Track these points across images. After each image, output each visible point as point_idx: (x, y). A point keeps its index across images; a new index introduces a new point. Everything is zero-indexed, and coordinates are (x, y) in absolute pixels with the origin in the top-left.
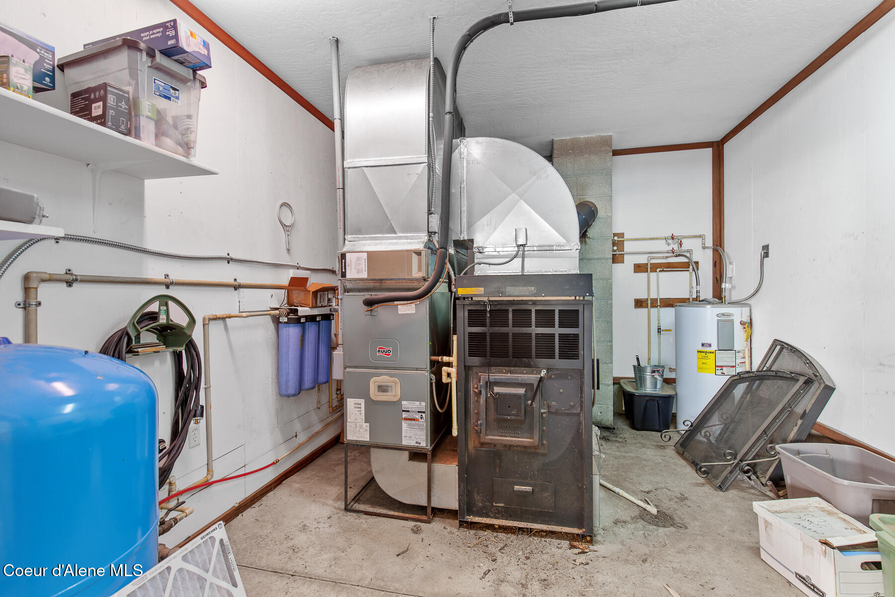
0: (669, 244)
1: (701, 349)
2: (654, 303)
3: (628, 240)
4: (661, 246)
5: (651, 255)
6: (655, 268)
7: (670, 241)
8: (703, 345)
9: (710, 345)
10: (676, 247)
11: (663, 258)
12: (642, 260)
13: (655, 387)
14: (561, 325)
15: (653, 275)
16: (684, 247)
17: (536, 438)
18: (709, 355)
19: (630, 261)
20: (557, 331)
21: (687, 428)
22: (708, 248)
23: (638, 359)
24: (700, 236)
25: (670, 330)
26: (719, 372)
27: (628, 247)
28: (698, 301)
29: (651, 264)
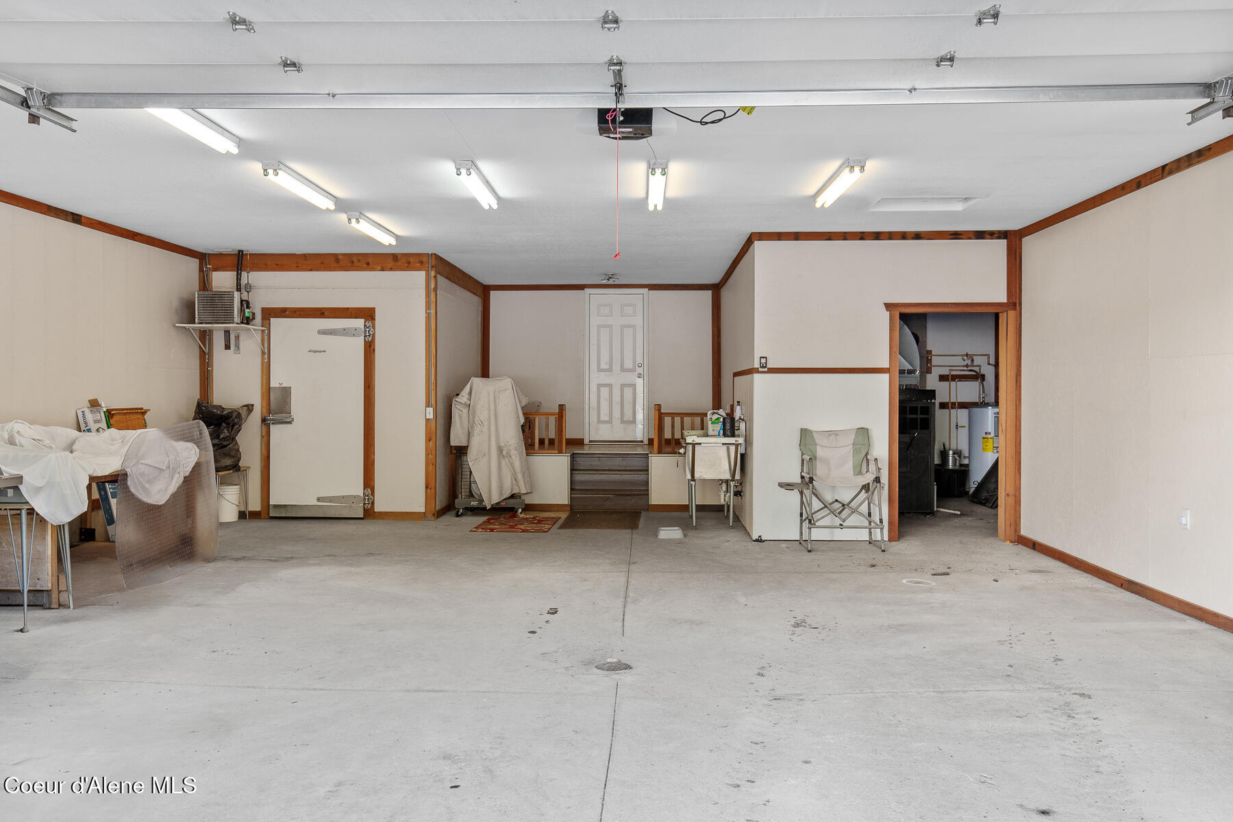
0: (964, 360)
1: (985, 436)
2: (953, 405)
3: (934, 355)
4: (958, 361)
5: (951, 368)
6: (954, 378)
7: (965, 358)
8: (986, 433)
9: (990, 433)
10: (969, 362)
11: (961, 370)
12: (945, 371)
13: (956, 465)
14: (921, 414)
15: (953, 384)
16: (975, 363)
17: (909, 469)
18: (989, 440)
19: (936, 372)
20: (920, 416)
21: (976, 486)
22: (991, 365)
23: (944, 445)
24: (986, 355)
25: (965, 427)
26: (995, 451)
27: (935, 361)
28: (984, 404)
29: (952, 375)
